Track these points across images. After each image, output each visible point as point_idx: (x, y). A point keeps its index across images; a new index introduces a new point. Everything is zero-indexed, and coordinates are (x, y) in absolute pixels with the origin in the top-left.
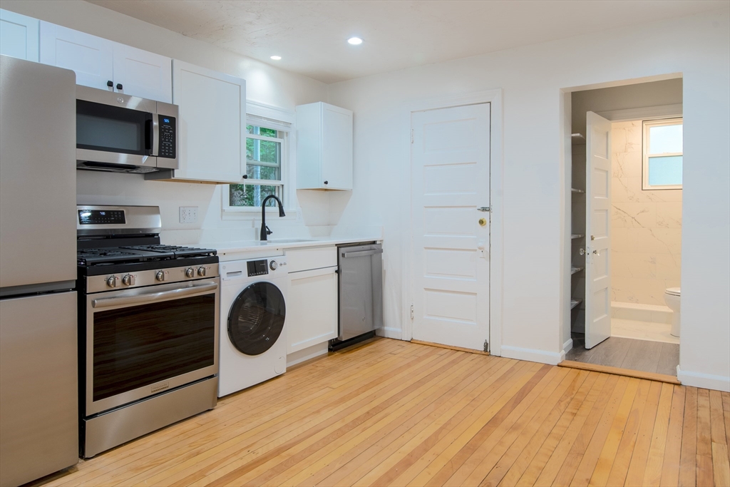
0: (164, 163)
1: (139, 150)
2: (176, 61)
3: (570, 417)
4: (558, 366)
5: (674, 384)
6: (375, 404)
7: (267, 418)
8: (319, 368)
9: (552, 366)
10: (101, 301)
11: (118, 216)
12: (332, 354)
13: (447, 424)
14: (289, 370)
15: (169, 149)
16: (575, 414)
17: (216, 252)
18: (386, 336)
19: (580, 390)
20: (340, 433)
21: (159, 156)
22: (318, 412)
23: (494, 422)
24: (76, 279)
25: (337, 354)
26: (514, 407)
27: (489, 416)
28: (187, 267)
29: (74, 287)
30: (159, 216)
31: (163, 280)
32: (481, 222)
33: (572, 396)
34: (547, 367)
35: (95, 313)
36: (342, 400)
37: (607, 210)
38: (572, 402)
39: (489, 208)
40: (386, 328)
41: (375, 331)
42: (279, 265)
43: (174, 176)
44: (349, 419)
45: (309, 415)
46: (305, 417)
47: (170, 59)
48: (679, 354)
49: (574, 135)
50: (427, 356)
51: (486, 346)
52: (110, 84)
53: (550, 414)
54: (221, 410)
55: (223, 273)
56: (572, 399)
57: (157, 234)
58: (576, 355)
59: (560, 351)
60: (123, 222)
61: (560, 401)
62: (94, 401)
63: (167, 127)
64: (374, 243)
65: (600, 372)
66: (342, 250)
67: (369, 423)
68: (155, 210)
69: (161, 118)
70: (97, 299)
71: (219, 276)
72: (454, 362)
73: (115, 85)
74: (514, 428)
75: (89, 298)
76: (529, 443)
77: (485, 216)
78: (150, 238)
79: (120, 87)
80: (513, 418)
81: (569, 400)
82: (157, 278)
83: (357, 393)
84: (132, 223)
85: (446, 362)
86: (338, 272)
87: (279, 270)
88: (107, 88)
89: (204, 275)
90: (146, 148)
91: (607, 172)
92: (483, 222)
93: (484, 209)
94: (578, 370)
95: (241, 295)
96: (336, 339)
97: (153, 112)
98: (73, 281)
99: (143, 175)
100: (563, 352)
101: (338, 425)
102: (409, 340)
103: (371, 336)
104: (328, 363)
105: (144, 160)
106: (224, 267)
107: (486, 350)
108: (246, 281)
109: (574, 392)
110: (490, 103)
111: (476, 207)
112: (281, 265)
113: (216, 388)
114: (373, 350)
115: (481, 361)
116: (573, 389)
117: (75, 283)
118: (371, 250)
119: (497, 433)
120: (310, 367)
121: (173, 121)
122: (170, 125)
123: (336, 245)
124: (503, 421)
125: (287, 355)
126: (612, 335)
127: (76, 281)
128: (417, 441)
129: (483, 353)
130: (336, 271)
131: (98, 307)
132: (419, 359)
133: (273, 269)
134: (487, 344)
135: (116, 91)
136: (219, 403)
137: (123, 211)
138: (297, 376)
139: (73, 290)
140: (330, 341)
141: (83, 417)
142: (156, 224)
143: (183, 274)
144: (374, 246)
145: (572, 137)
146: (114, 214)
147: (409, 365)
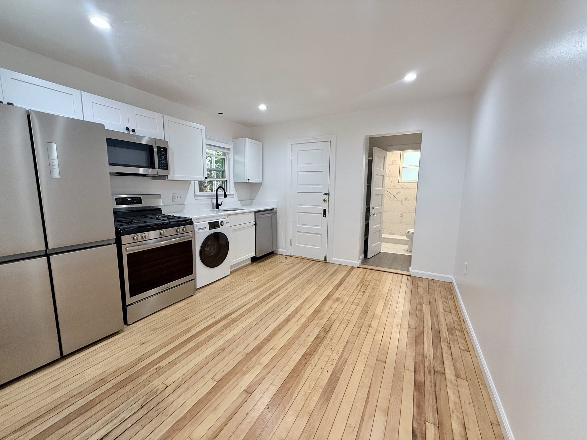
0: (162, 172)
1: (147, 165)
2: (164, 116)
3: (362, 293)
4: (358, 267)
5: (408, 275)
6: (273, 289)
7: (220, 299)
8: (246, 271)
9: (355, 267)
10: (130, 248)
11: (138, 200)
12: (253, 263)
13: (307, 298)
14: (232, 272)
15: (164, 165)
16: (364, 292)
17: (192, 219)
18: (278, 253)
19: (367, 280)
20: (256, 305)
21: (158, 169)
22: (246, 294)
23: (328, 297)
24: (115, 238)
25: (255, 263)
26: (337, 289)
27: (326, 294)
28: (176, 228)
29: (114, 242)
30: (161, 200)
31: (164, 235)
32: (324, 200)
33: (363, 283)
34: (353, 268)
35: (127, 254)
36: (257, 288)
37: (382, 194)
38: (363, 286)
39: (328, 194)
40: (279, 250)
41: (273, 251)
42: (225, 223)
43: (167, 179)
44: (261, 298)
45: (241, 296)
46: (239, 298)
47: (162, 115)
48: (411, 260)
49: (370, 158)
50: (298, 263)
51: (325, 258)
52: (128, 129)
53: (353, 292)
54: (198, 295)
55: (196, 229)
56: (363, 284)
57: (161, 209)
58: (365, 261)
59: (359, 260)
60: (142, 203)
61: (358, 285)
62: (130, 297)
63: (162, 153)
64: (273, 209)
65: (376, 270)
66: (257, 214)
67: (270, 300)
68: (159, 196)
69: (159, 148)
70: (128, 247)
71: (194, 231)
72: (310, 266)
73: (130, 129)
74: (337, 300)
75: (123, 247)
76: (344, 307)
77: (326, 197)
78: (157, 211)
79: (133, 131)
80: (336, 295)
81: (362, 284)
82: (161, 234)
83: (265, 284)
84: (145, 204)
85: (306, 266)
86: (255, 224)
87: (226, 226)
88: (126, 131)
89: (186, 231)
90: (151, 165)
91: (383, 176)
92: (325, 200)
93: (326, 194)
94: (366, 270)
95: (206, 239)
96: (255, 256)
97: (154, 145)
98: (113, 239)
99: (151, 178)
100: (360, 261)
101: (255, 301)
102: (290, 255)
103: (271, 254)
104: (251, 268)
105: (150, 171)
106: (197, 226)
107: (325, 260)
108: (208, 232)
109: (364, 281)
110: (330, 141)
111: (322, 193)
112: (226, 223)
113: (195, 284)
114: (272, 261)
115: (323, 265)
116: (364, 279)
117: (115, 240)
118: (271, 213)
119: (329, 303)
120: (242, 270)
121: (165, 149)
122: (163, 152)
123: (254, 211)
124: (332, 296)
125: (230, 266)
126: (382, 251)
127: (115, 239)
128: (292, 309)
129: (324, 261)
130: (254, 224)
131: (129, 251)
132: (294, 265)
133: (222, 225)
134: (326, 257)
135: (131, 133)
136: (197, 292)
137: (141, 197)
138: (235, 276)
139: (114, 243)
140: (252, 258)
141: (125, 306)
142: (160, 204)
143: (175, 231)
144: (273, 211)
145: (369, 159)
146: (136, 199)
147: (289, 268)
